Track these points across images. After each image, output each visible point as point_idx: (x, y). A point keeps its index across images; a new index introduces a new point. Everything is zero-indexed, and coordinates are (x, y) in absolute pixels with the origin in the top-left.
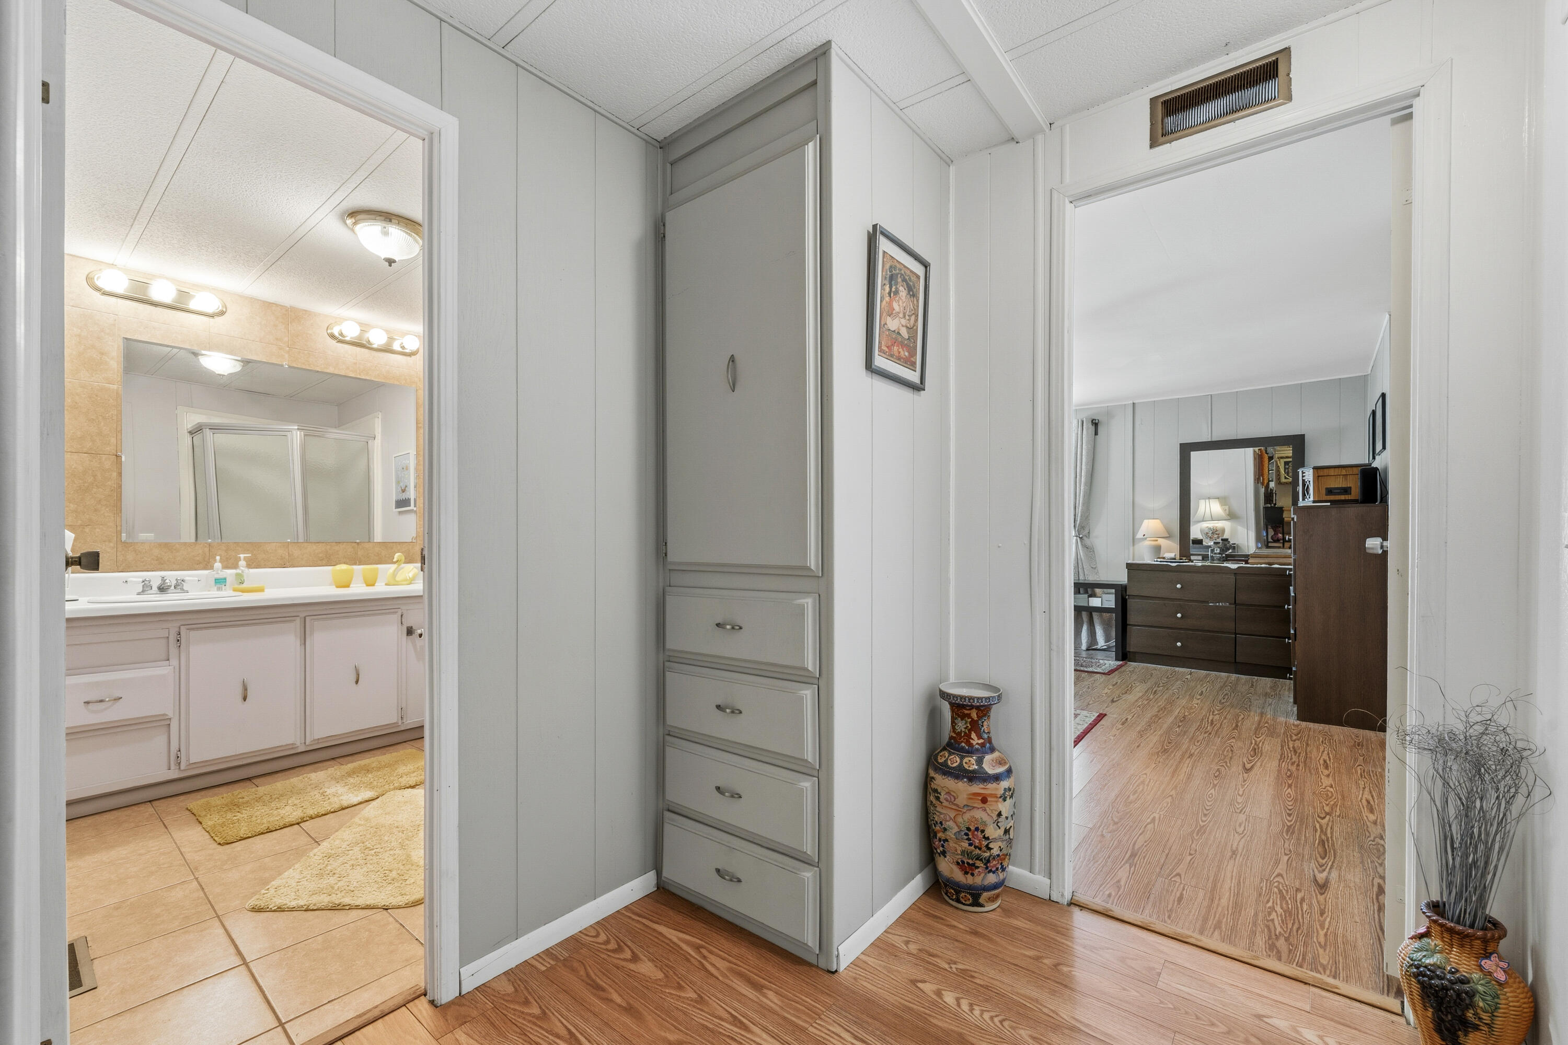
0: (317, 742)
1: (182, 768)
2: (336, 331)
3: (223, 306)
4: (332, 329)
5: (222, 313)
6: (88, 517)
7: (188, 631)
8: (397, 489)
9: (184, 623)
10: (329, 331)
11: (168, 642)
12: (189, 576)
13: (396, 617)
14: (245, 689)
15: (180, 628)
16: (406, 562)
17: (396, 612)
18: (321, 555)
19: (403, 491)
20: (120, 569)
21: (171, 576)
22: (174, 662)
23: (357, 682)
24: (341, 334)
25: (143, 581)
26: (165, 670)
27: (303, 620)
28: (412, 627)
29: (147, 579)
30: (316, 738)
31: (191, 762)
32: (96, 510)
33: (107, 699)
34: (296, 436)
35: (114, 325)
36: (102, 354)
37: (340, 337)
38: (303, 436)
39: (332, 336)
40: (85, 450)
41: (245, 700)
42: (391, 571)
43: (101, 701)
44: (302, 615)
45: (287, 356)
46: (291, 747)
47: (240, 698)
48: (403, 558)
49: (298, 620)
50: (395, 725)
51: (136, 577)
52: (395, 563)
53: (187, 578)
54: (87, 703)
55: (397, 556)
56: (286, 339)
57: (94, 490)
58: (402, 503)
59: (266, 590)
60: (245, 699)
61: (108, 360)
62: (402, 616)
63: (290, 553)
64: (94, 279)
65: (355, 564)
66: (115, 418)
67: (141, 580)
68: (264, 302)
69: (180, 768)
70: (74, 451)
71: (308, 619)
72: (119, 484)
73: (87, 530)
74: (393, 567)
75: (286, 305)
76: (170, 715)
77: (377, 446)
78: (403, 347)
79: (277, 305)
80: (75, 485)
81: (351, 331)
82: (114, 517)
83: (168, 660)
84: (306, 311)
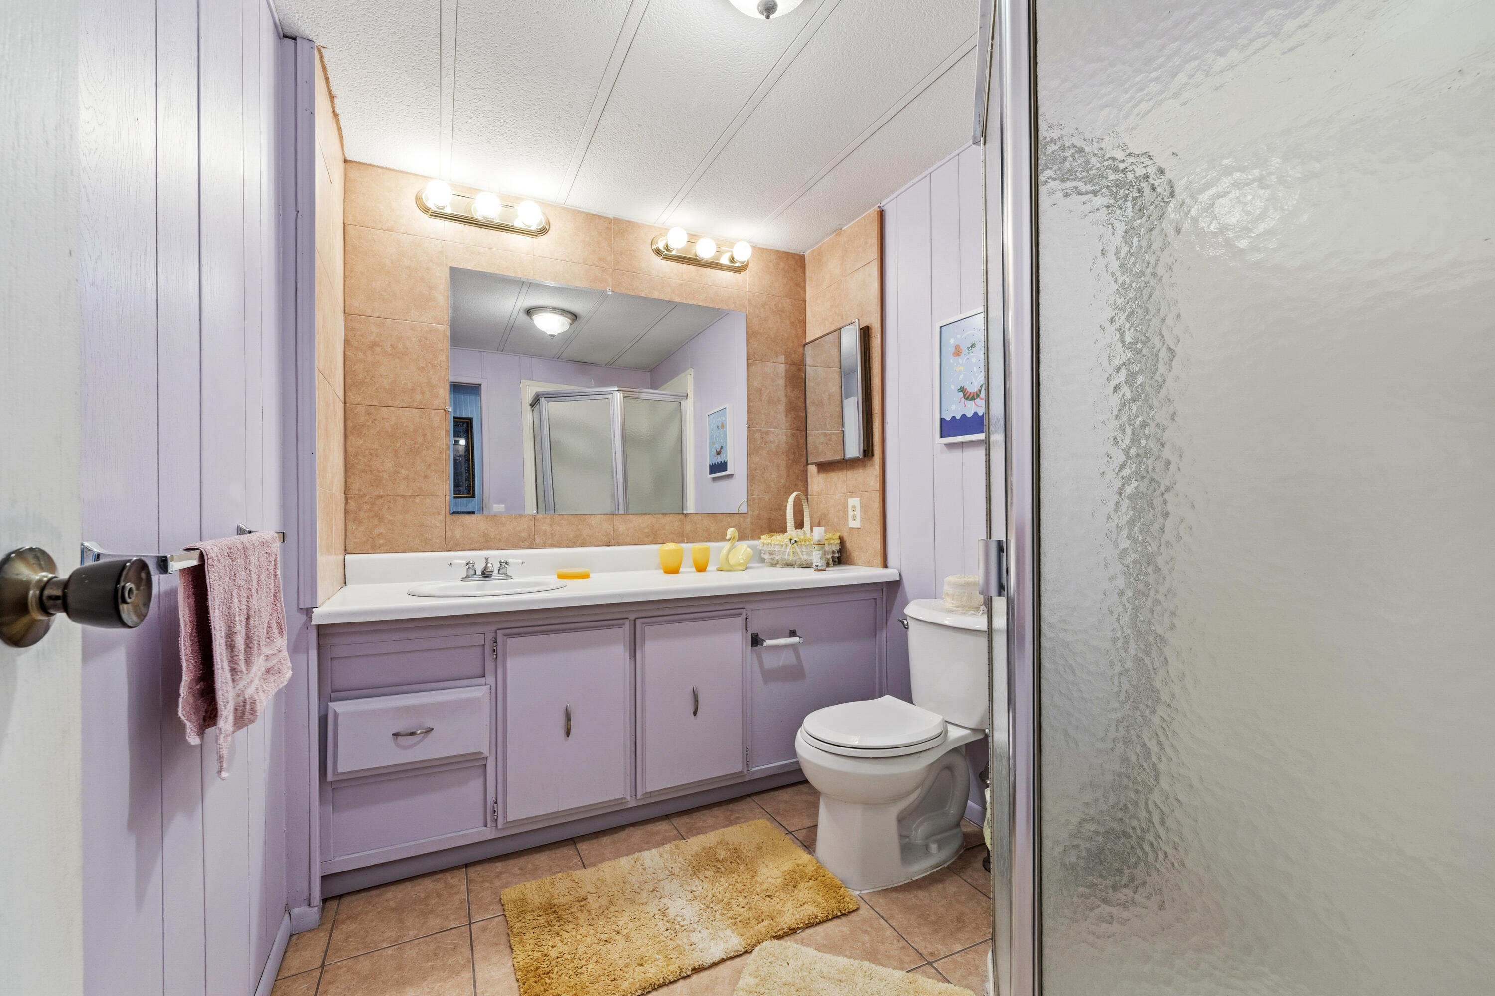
0: (649, 795)
1: (500, 826)
2: (661, 245)
3: (545, 222)
4: (657, 243)
5: (543, 231)
6: (418, 484)
7: (505, 638)
8: (711, 451)
9: (500, 627)
10: (654, 246)
11: (484, 650)
12: (513, 557)
13: (739, 621)
14: (568, 718)
15: (496, 632)
16: (739, 540)
17: (739, 614)
18: (647, 530)
19: (718, 453)
20: (449, 547)
21: (495, 556)
22: (490, 679)
23: (695, 713)
24: (667, 248)
25: (467, 564)
26: (479, 692)
27: (633, 622)
28: (757, 636)
29: (472, 562)
30: (649, 791)
31: (508, 820)
32: (425, 477)
33: (419, 731)
34: (618, 397)
35: (441, 253)
36: (430, 288)
37: (666, 252)
38: (622, 398)
39: (658, 252)
40: (415, 404)
41: (568, 736)
42: (724, 551)
43: (413, 734)
44: (632, 616)
45: (610, 280)
46: (620, 802)
47: (562, 732)
48: (736, 535)
49: (627, 623)
50: (739, 774)
51: (460, 557)
52: (729, 540)
53: (510, 561)
54: (396, 735)
55: (731, 532)
56: (609, 259)
57: (424, 452)
58: (718, 468)
59: (591, 575)
60: (568, 733)
61: (436, 295)
62: (746, 618)
63: (616, 527)
64: (422, 198)
65: (683, 542)
66: (443, 364)
67: (465, 562)
68: (587, 214)
69: (496, 826)
70: (405, 406)
71: (638, 622)
72: (447, 444)
73: (417, 500)
74: (726, 545)
75: (609, 216)
76: (486, 753)
77: (689, 407)
78: (732, 260)
79: (600, 217)
80: (406, 447)
81: (677, 242)
82: (443, 484)
83: (484, 677)
84: (629, 221)
